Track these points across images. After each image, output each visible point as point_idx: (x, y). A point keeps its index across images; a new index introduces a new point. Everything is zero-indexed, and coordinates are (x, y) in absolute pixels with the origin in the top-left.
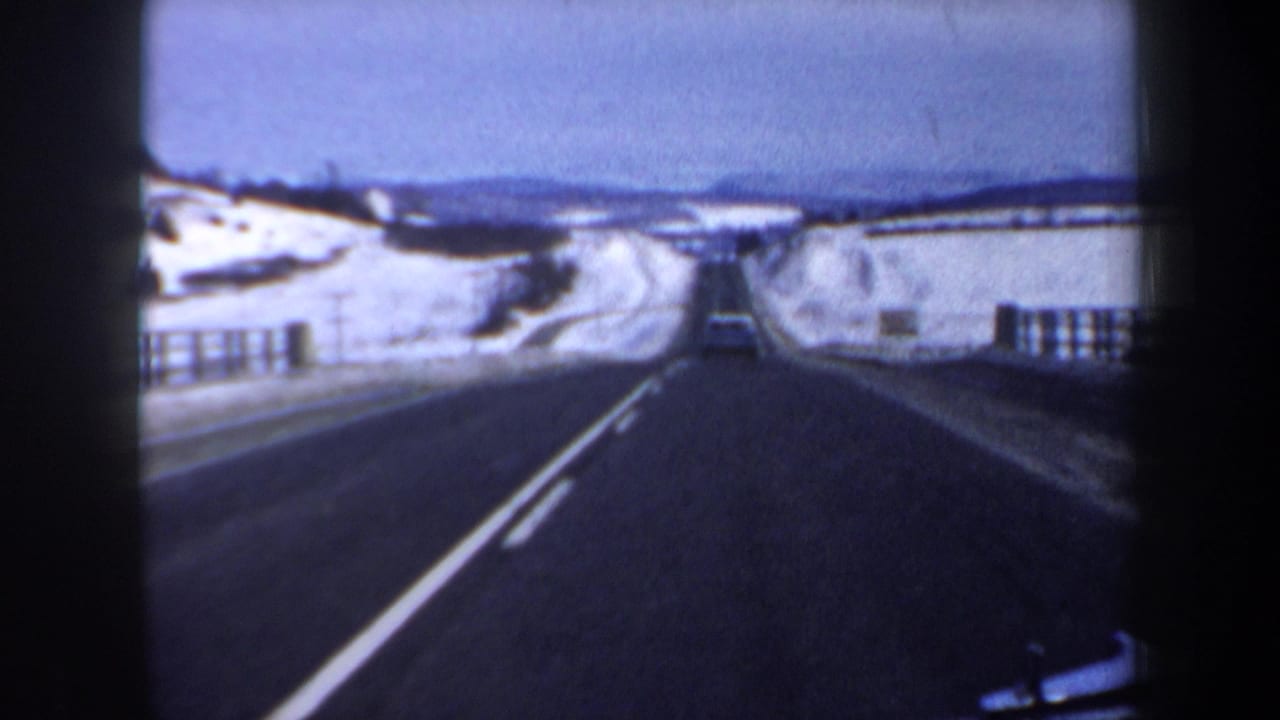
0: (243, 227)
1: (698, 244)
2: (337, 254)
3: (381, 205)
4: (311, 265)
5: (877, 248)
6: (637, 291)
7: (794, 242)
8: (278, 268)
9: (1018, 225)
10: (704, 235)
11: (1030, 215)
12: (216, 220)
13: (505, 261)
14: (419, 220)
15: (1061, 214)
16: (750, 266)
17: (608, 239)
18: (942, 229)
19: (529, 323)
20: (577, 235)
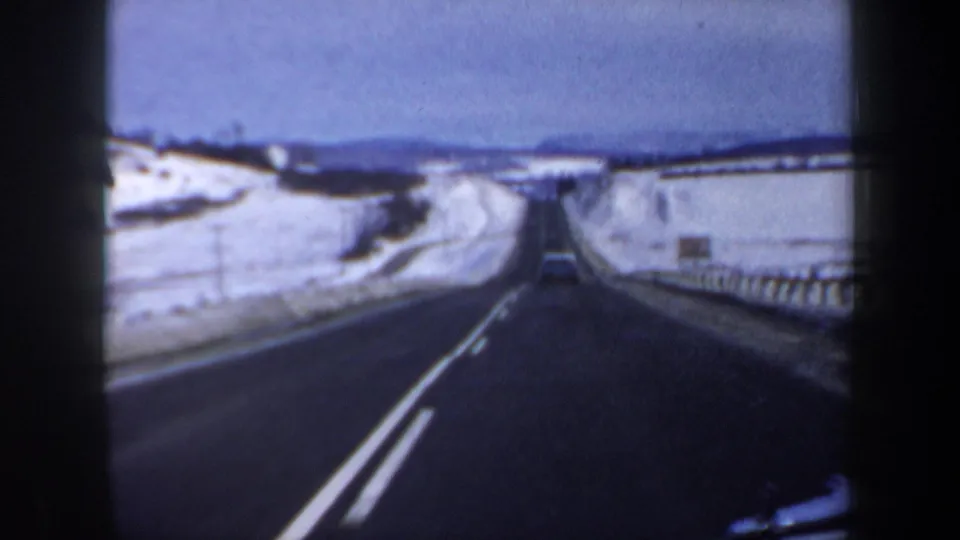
0: (165, 174)
1: (528, 189)
2: (239, 195)
3: (279, 157)
4: (219, 204)
5: (671, 188)
6: (478, 222)
7: (604, 183)
8: (191, 206)
9: (780, 169)
10: (532, 181)
11: (790, 161)
12: (143, 169)
13: (374, 200)
14: (308, 168)
15: (815, 161)
16: (569, 203)
17: (457, 183)
18: (721, 172)
19: (389, 249)
20: (432, 180)
